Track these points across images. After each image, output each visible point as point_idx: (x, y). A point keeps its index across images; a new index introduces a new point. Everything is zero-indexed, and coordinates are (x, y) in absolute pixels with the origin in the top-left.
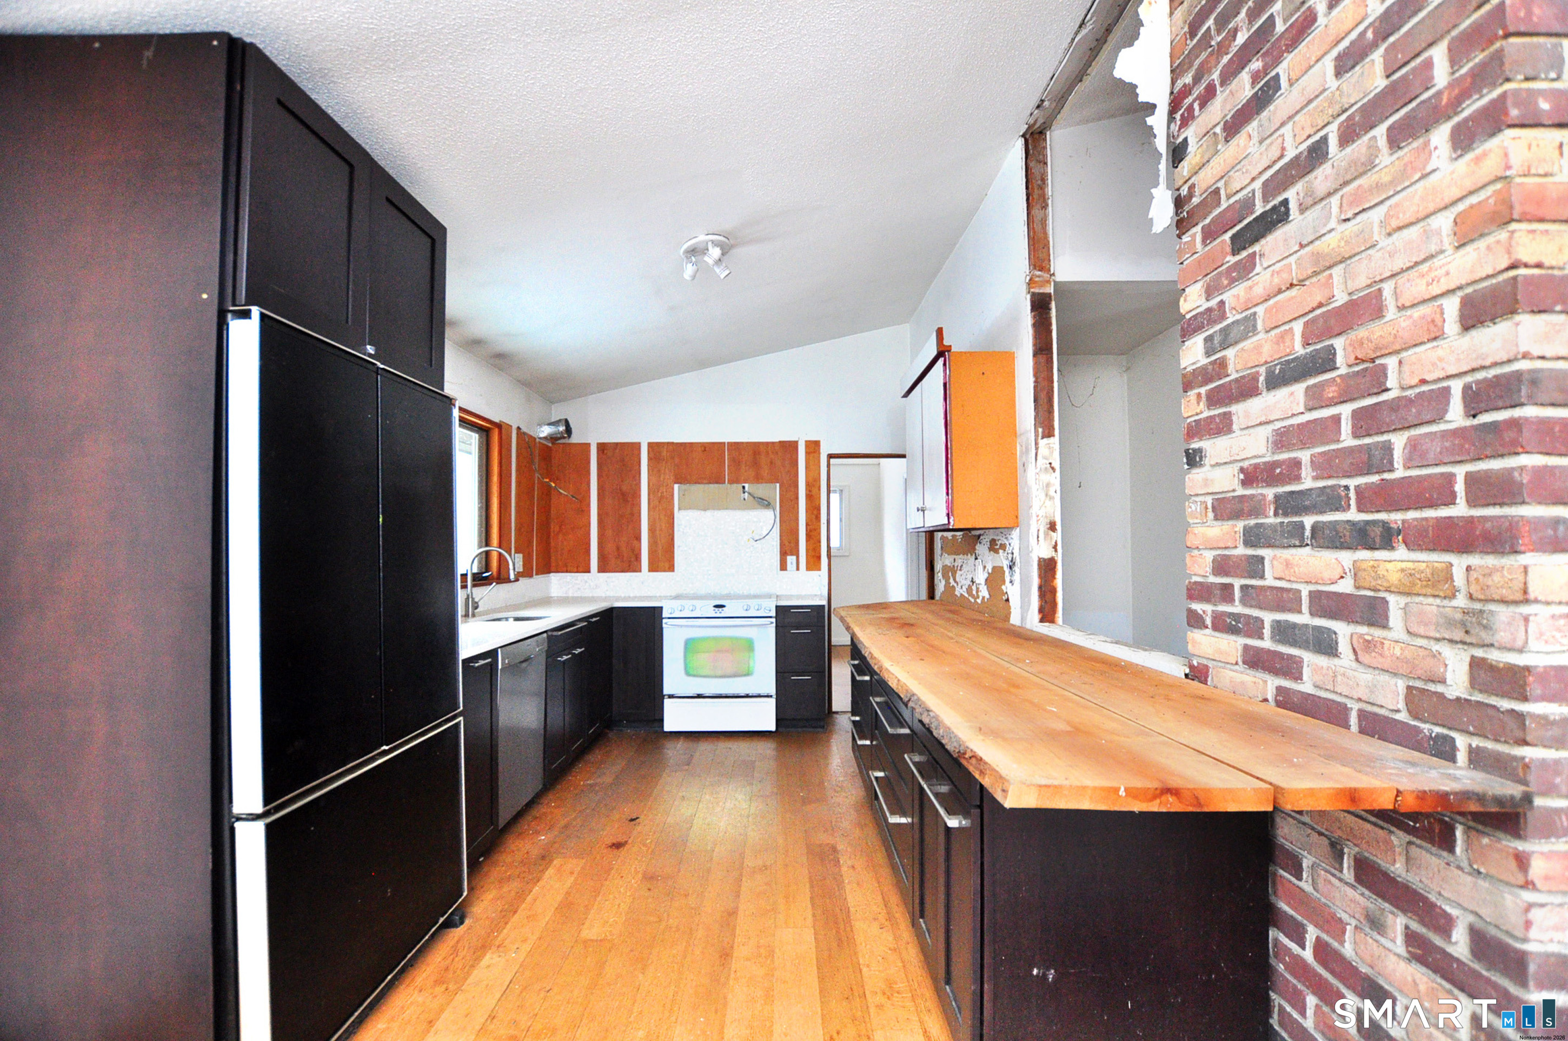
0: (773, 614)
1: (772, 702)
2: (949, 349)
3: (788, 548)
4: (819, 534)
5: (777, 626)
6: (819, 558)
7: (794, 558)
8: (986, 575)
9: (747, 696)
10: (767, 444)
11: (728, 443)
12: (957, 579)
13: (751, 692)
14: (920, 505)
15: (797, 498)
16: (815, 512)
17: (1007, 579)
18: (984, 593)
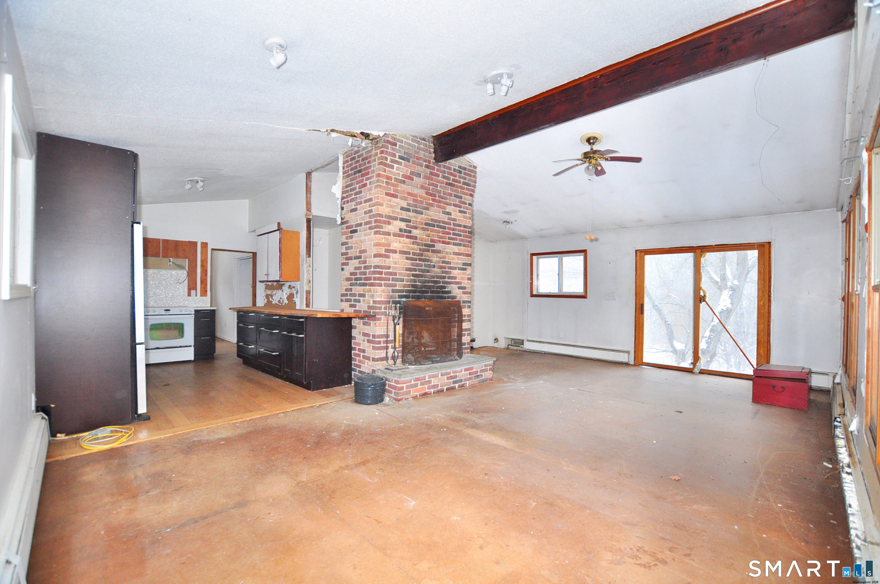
0: (193, 312)
1: (192, 349)
2: (282, 229)
3: (192, 287)
4: (207, 281)
5: (195, 318)
6: (206, 291)
7: (195, 291)
8: (287, 296)
9: (181, 347)
10: (182, 242)
11: (162, 240)
12: (273, 298)
13: (182, 345)
14: (267, 273)
15: (196, 266)
16: (205, 272)
17: (295, 296)
18: (286, 301)
